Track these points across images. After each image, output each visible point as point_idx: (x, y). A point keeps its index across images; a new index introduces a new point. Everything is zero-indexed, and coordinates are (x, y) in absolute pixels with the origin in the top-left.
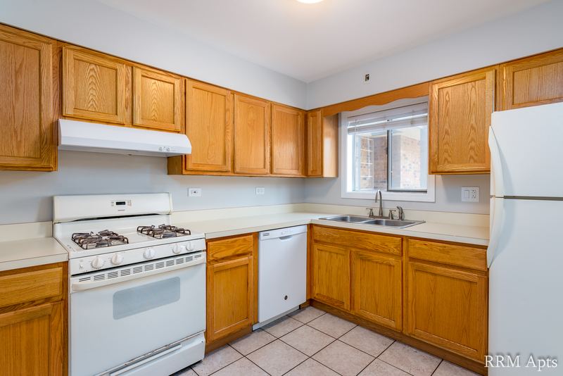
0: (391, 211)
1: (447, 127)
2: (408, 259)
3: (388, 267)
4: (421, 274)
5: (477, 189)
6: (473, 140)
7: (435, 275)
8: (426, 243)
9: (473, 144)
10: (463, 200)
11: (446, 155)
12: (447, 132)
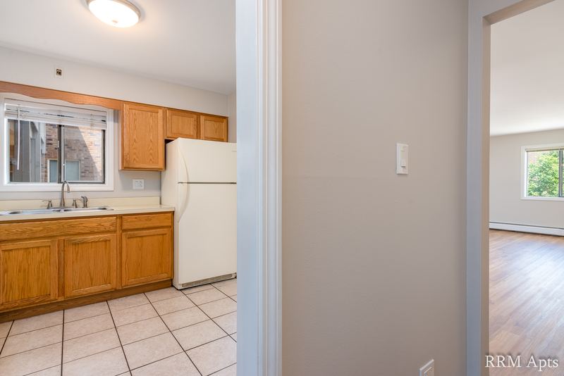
0: (75, 201)
1: (135, 137)
2: (121, 231)
3: (104, 243)
4: (132, 239)
5: (143, 181)
6: (151, 149)
7: (142, 237)
8: (137, 216)
9: (151, 151)
10: (134, 188)
11: (135, 156)
12: (135, 141)
